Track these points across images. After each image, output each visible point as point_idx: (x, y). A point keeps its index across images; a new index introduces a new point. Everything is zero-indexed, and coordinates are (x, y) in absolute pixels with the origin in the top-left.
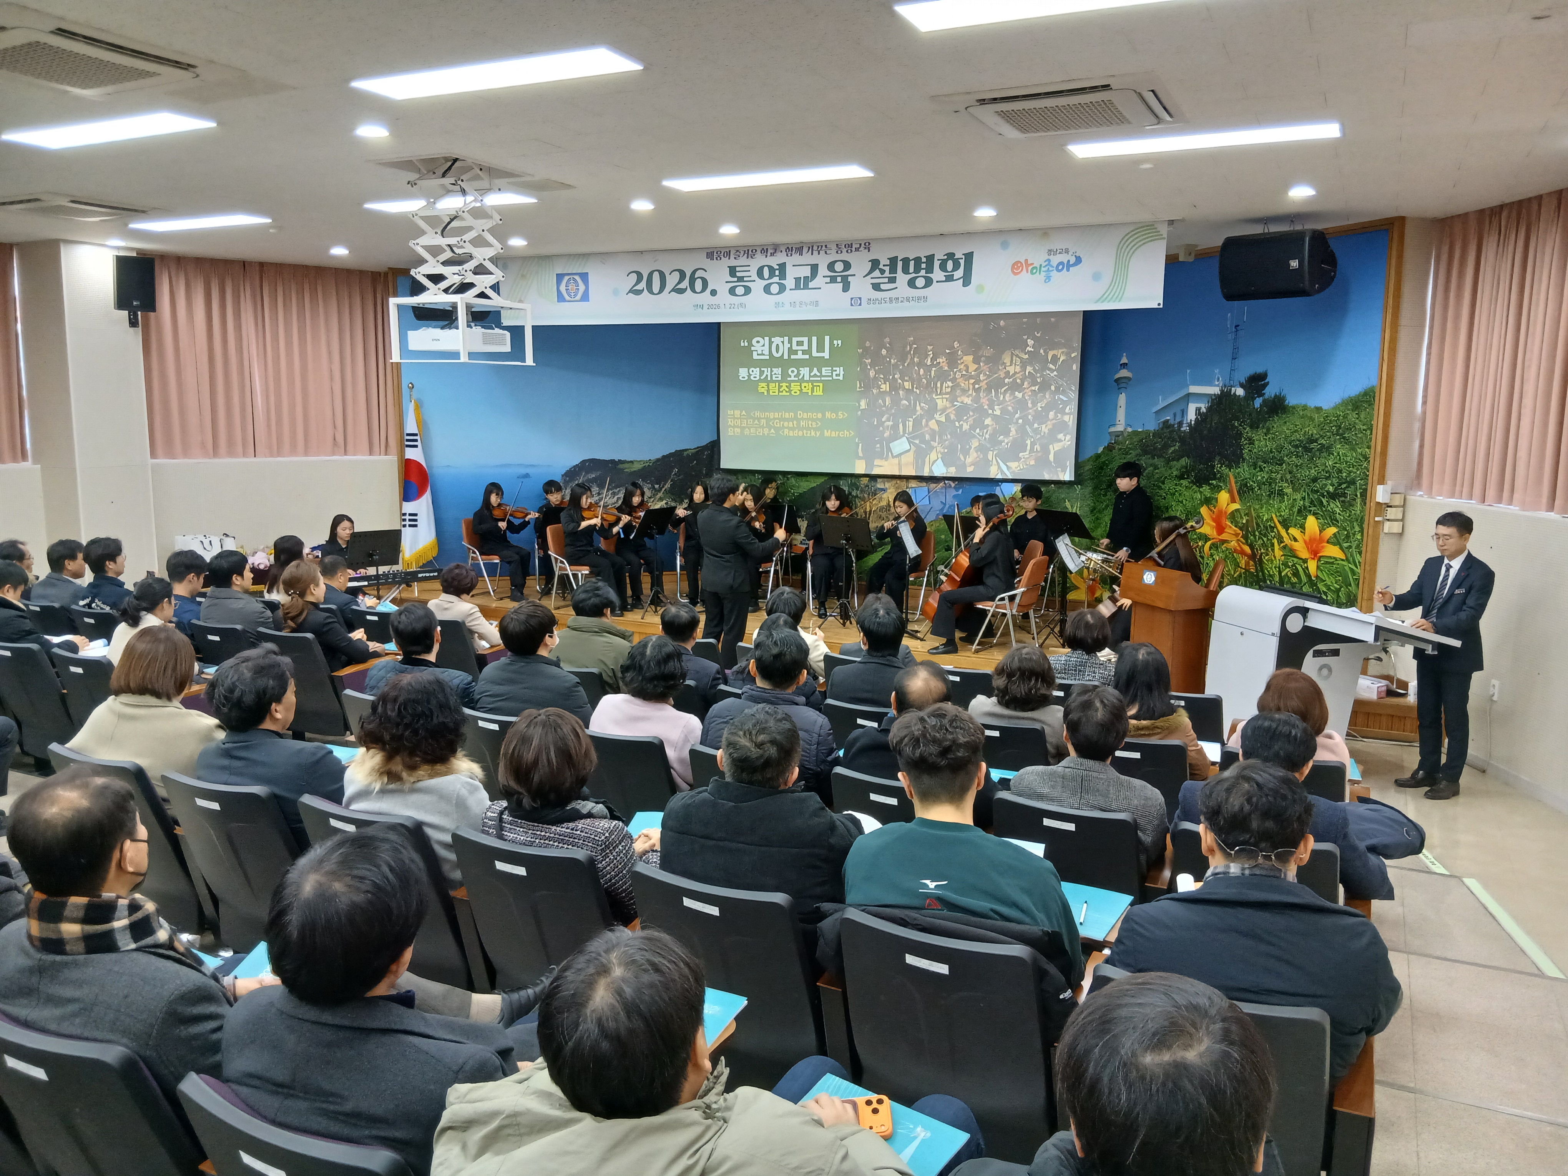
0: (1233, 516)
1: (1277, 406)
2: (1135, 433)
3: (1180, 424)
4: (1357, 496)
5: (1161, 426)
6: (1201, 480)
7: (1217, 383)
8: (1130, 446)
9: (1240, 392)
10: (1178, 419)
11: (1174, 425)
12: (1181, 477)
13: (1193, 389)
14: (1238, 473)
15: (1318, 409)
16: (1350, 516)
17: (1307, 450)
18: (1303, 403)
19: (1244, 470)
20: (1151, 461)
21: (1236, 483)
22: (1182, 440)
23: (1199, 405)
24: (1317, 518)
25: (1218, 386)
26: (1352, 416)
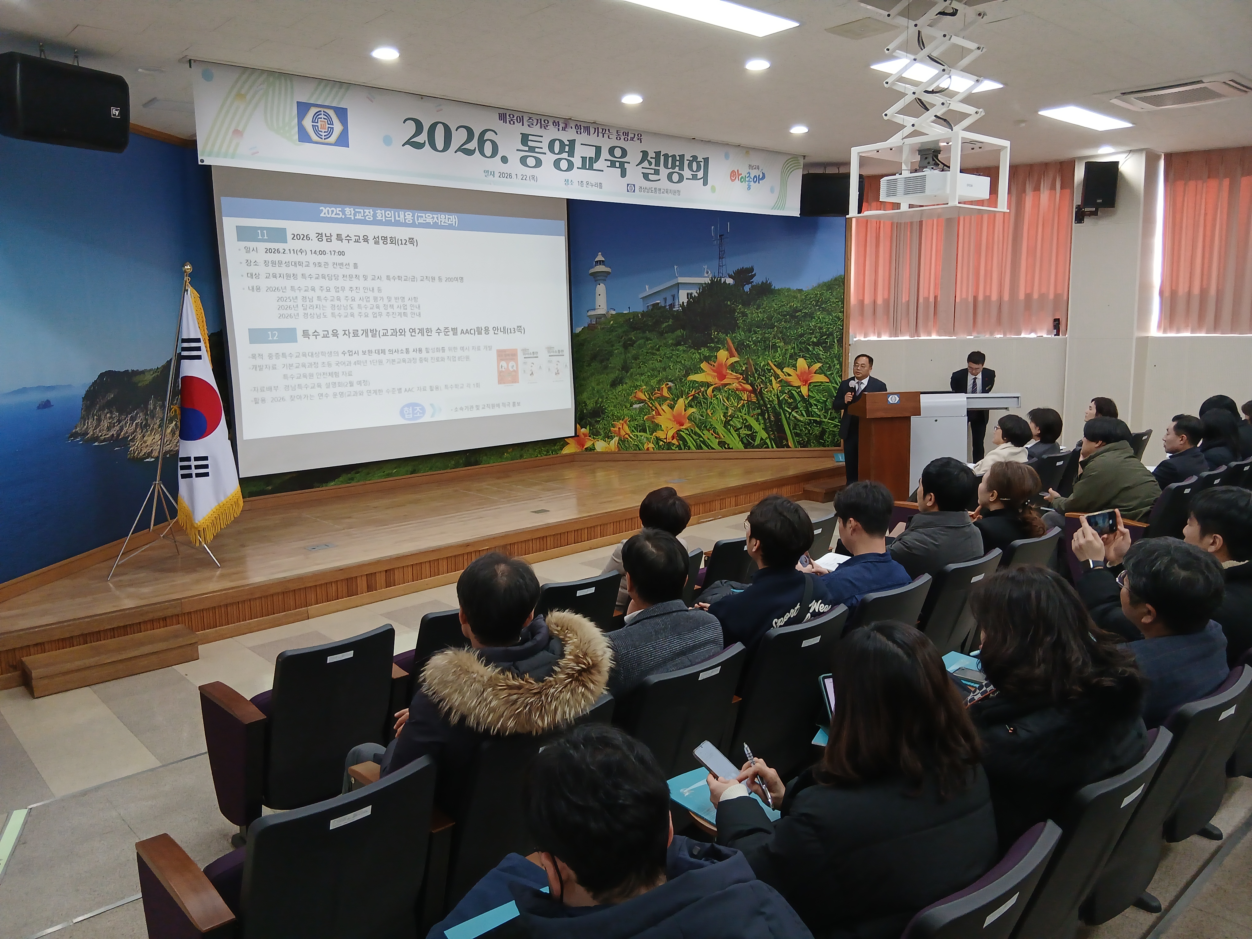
0: (733, 367)
1: (765, 290)
2: (620, 315)
3: (672, 306)
4: (835, 342)
5: (650, 308)
6: (697, 346)
7: (706, 275)
8: (616, 325)
9: (730, 281)
10: (669, 302)
11: (665, 306)
12: (678, 344)
13: (681, 280)
14: (735, 337)
15: (800, 291)
16: (830, 355)
17: (793, 317)
18: (787, 287)
19: (740, 335)
20: (641, 335)
21: (733, 343)
22: (676, 317)
23: (690, 292)
24: (805, 359)
25: (708, 277)
26: (827, 294)
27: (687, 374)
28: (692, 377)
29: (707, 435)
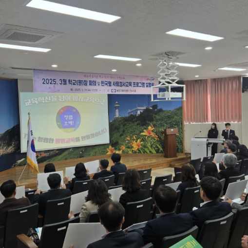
0: (153, 131)
1: (161, 110)
2: (122, 117)
3: (136, 115)
4: (180, 124)
5: (130, 115)
6: (143, 125)
8: (121, 120)
9: (151, 108)
12: (137, 125)
15: (170, 111)
17: (168, 118)
19: (155, 122)
20: (128, 122)
21: (152, 125)
22: (137, 118)
23: (140, 111)
25: (145, 107)
26: (178, 112)
27: (140, 133)
28: (142, 134)
29: (146, 149)
